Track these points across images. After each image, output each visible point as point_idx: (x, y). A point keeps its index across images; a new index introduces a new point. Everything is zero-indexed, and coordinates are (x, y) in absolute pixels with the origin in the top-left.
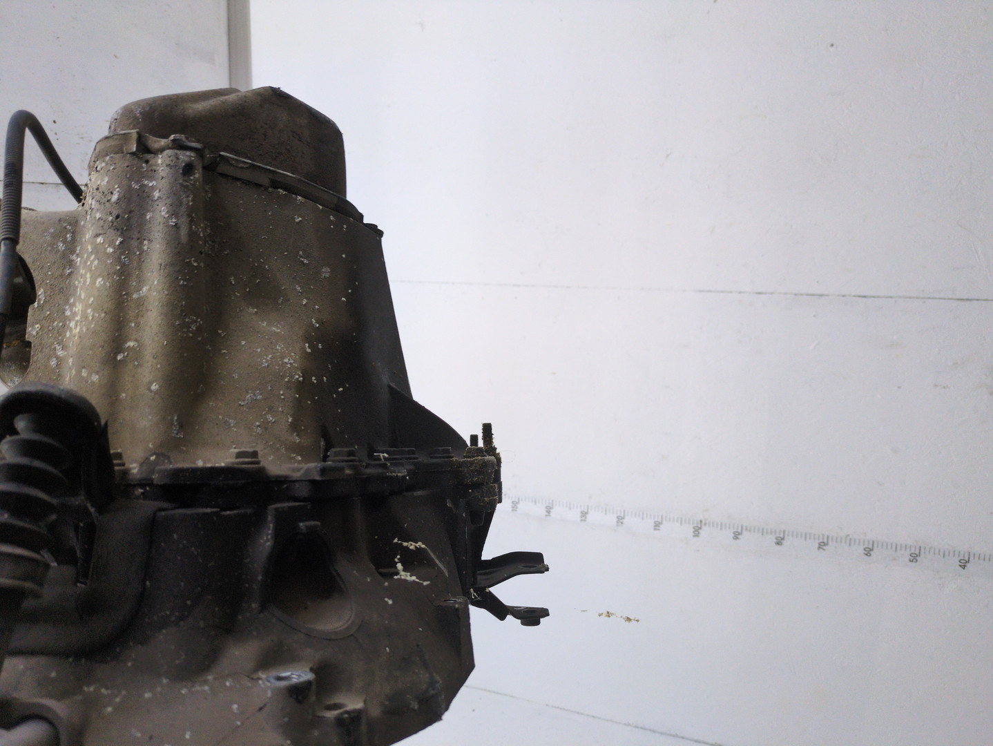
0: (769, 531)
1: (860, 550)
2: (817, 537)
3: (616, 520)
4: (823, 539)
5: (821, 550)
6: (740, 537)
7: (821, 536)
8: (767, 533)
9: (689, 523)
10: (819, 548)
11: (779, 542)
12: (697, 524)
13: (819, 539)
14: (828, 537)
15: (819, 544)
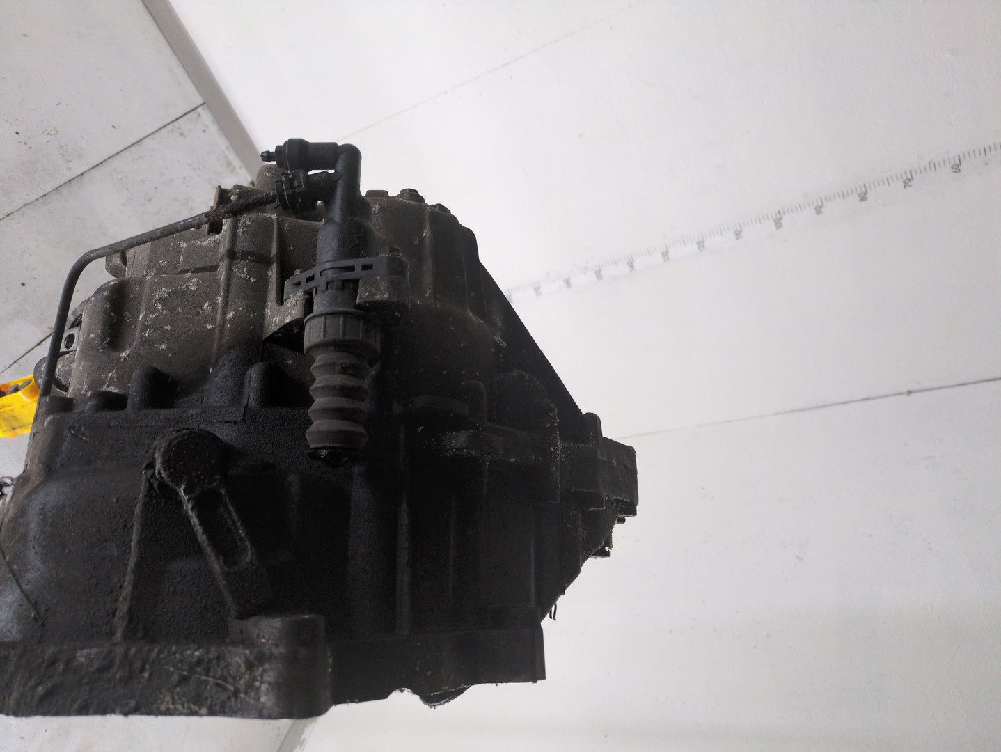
0: (850, 191)
1: (948, 169)
2: (899, 176)
3: (696, 246)
4: (906, 175)
5: (907, 188)
6: (823, 209)
7: (904, 175)
8: (848, 194)
9: (768, 218)
10: (905, 187)
11: (863, 197)
12: (776, 215)
13: (902, 178)
14: (911, 172)
15: (904, 182)
